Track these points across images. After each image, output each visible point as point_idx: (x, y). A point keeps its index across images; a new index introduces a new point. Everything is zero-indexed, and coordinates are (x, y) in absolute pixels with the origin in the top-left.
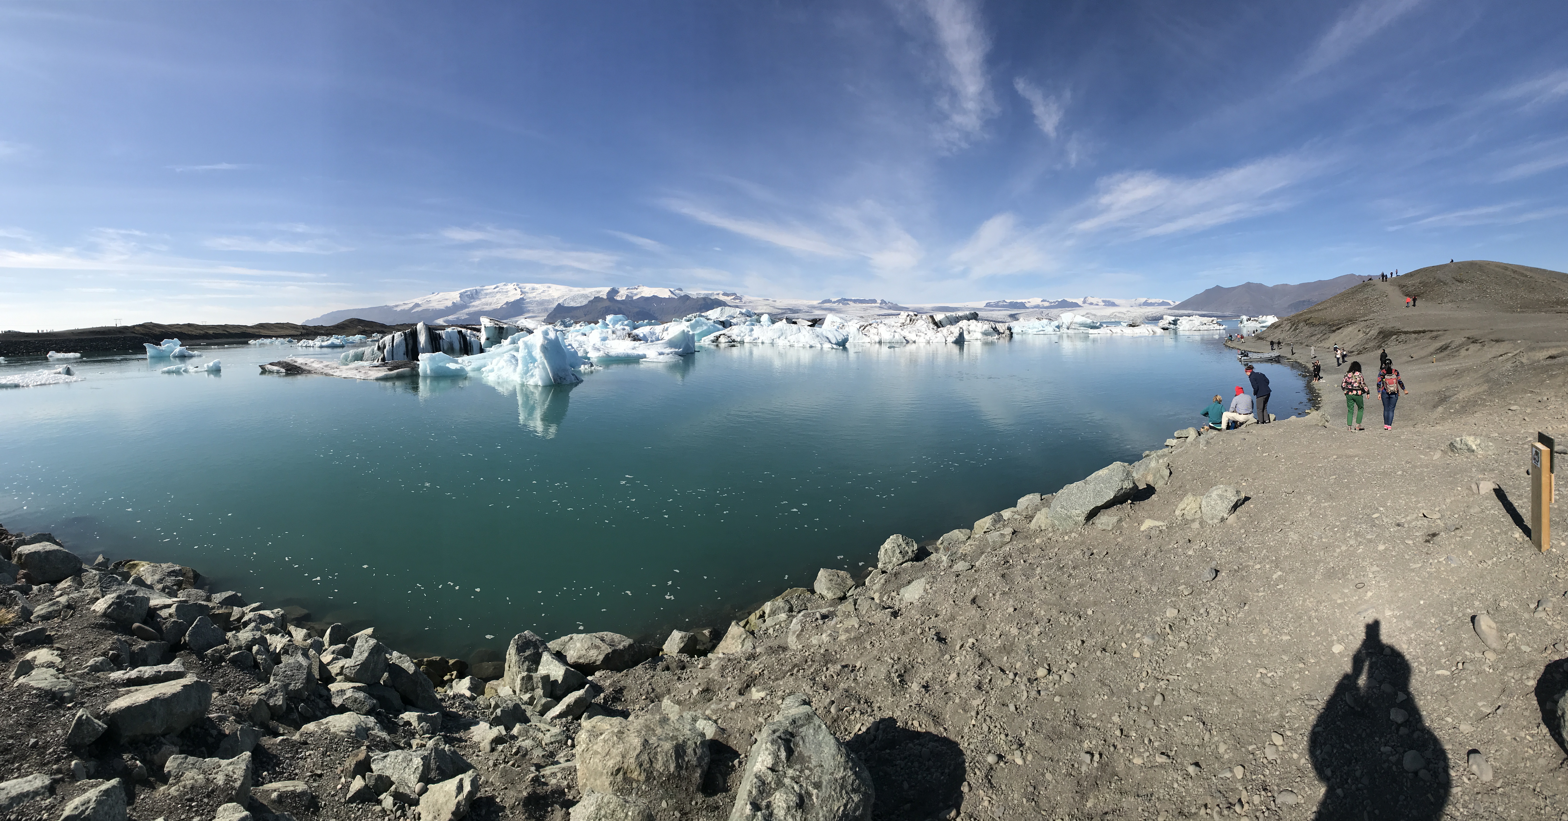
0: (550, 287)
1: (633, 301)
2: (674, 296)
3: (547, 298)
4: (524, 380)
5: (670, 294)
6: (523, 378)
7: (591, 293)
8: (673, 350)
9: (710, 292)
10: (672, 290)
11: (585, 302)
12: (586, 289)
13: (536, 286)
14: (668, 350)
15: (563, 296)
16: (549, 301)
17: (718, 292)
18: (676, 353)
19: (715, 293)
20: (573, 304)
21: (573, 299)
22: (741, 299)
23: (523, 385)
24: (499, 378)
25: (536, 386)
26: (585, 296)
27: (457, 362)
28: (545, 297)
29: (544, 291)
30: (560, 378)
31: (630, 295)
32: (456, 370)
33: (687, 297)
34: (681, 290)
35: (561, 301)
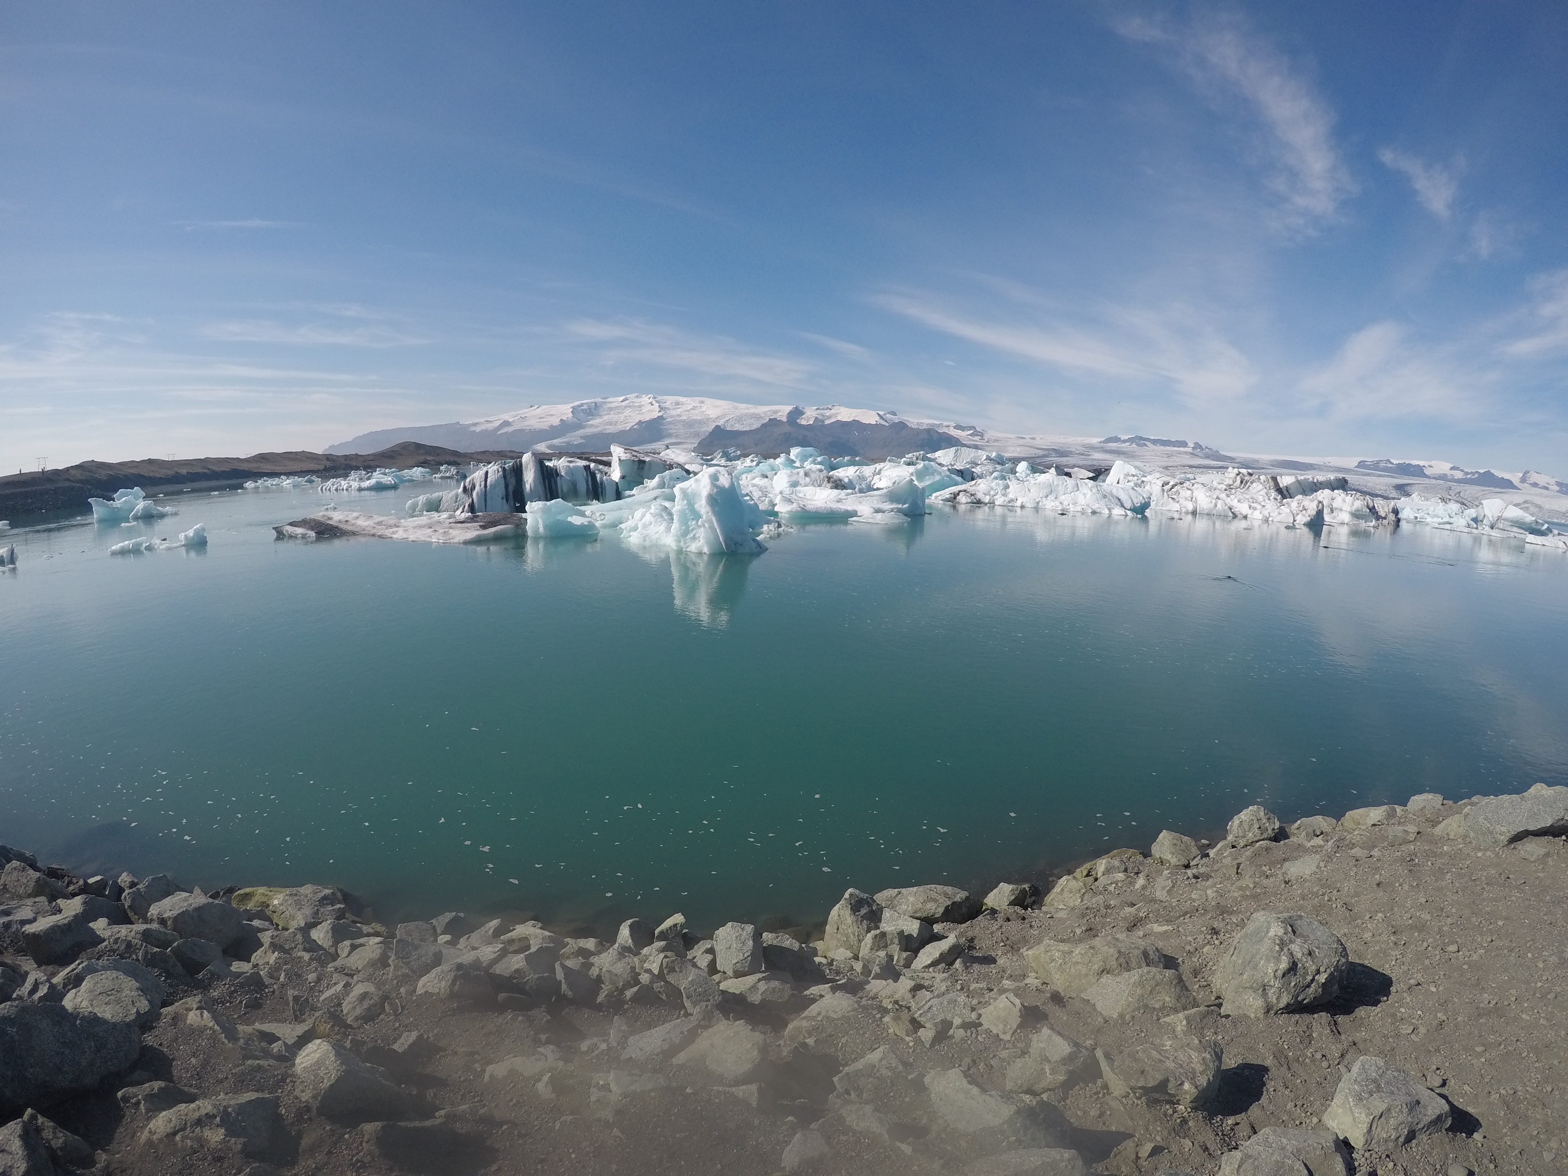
0: (703, 402)
1: (823, 426)
2: (883, 423)
3: (699, 418)
4: (682, 544)
5: (878, 418)
6: (679, 541)
7: (765, 413)
8: (894, 506)
9: (938, 423)
10: (881, 413)
11: (756, 425)
12: (759, 407)
13: (682, 399)
14: (887, 506)
15: (724, 416)
16: (701, 422)
17: (948, 424)
18: (899, 511)
19: (945, 423)
20: (738, 427)
21: (739, 419)
22: (981, 435)
23: (680, 552)
24: (645, 540)
25: (700, 554)
26: (757, 417)
27: (582, 514)
28: (696, 416)
29: (694, 408)
30: (736, 544)
31: (820, 417)
32: (582, 526)
33: (902, 425)
34: (894, 414)
35: (721, 423)
